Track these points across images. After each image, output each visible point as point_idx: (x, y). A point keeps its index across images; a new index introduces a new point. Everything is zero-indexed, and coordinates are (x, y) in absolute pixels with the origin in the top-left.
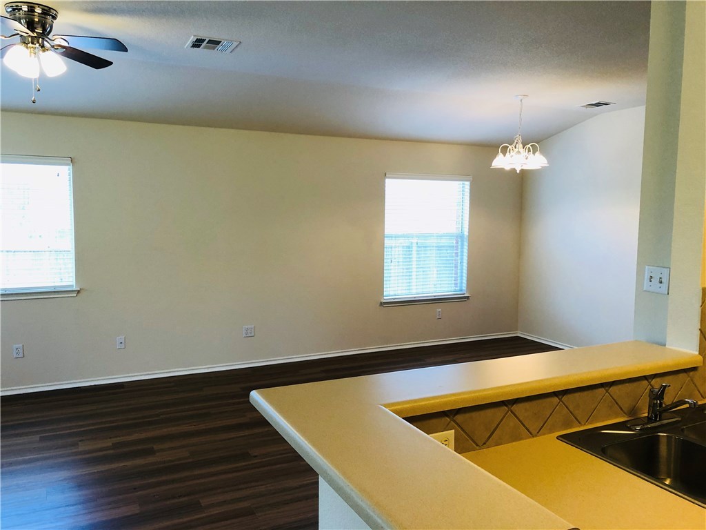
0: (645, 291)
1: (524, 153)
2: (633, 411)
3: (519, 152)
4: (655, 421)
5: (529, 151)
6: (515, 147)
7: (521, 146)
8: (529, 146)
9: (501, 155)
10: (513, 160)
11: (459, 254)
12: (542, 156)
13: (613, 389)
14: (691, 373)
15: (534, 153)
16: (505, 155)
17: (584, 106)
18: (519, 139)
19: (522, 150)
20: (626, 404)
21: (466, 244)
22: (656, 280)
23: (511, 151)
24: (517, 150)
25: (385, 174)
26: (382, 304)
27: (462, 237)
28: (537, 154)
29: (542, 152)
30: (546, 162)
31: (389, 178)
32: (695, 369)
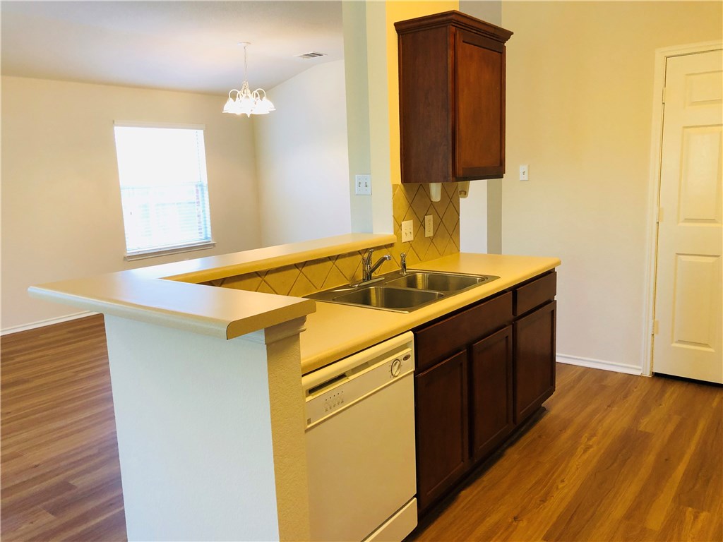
0: (357, 195)
1: (252, 99)
2: (353, 278)
3: (247, 97)
4: (368, 280)
5: (257, 96)
6: (244, 93)
7: (249, 91)
8: (256, 91)
9: (231, 100)
10: (243, 105)
11: (201, 203)
12: (269, 101)
13: (339, 262)
14: (390, 249)
15: (261, 99)
16: (235, 101)
17: (301, 56)
18: (246, 84)
19: (250, 95)
20: (348, 273)
21: (206, 193)
22: (363, 185)
23: (240, 96)
24: (245, 95)
25: (114, 122)
26: (125, 258)
27: (201, 186)
28: (264, 98)
29: (268, 98)
30: (273, 107)
31: (117, 126)
32: (391, 245)
